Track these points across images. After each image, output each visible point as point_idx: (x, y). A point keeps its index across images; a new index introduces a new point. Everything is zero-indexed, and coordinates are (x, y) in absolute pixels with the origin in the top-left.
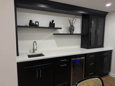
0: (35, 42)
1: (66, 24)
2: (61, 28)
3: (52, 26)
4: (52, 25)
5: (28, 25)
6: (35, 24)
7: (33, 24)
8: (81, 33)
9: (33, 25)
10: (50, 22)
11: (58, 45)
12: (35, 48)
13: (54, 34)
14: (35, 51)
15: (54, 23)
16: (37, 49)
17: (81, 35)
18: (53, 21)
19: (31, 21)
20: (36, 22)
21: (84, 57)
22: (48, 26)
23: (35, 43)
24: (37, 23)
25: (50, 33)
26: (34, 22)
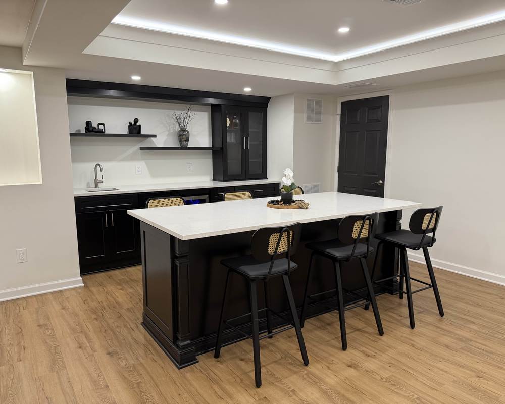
0: (99, 164)
1: (170, 126)
2: (155, 136)
3: (135, 131)
4: (135, 129)
5: (83, 131)
6: (97, 128)
7: (94, 128)
8: (211, 147)
9: (92, 131)
10: (130, 123)
11: (154, 175)
12: (99, 178)
13: (141, 149)
14: (100, 185)
15: (140, 126)
16: (103, 181)
17: (211, 151)
18: (136, 121)
19: (88, 124)
20: (99, 124)
21: (207, 196)
22: (125, 131)
23: (98, 166)
24: (101, 127)
25: (133, 147)
26: (94, 125)
